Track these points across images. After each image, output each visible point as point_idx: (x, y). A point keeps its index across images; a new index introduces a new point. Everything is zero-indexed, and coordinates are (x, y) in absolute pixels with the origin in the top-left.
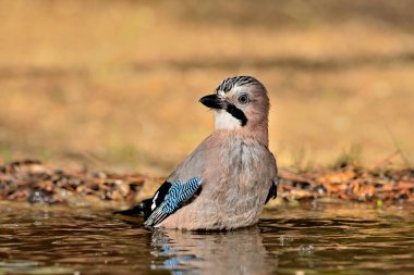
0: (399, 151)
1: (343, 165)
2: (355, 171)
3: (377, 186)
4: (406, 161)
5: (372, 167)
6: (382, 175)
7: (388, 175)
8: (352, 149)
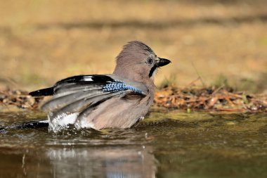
0: (199, 78)
1: (166, 86)
2: (173, 90)
3: (186, 99)
4: (203, 84)
5: (183, 88)
6: (189, 93)
7: (192, 92)
8: (171, 77)
